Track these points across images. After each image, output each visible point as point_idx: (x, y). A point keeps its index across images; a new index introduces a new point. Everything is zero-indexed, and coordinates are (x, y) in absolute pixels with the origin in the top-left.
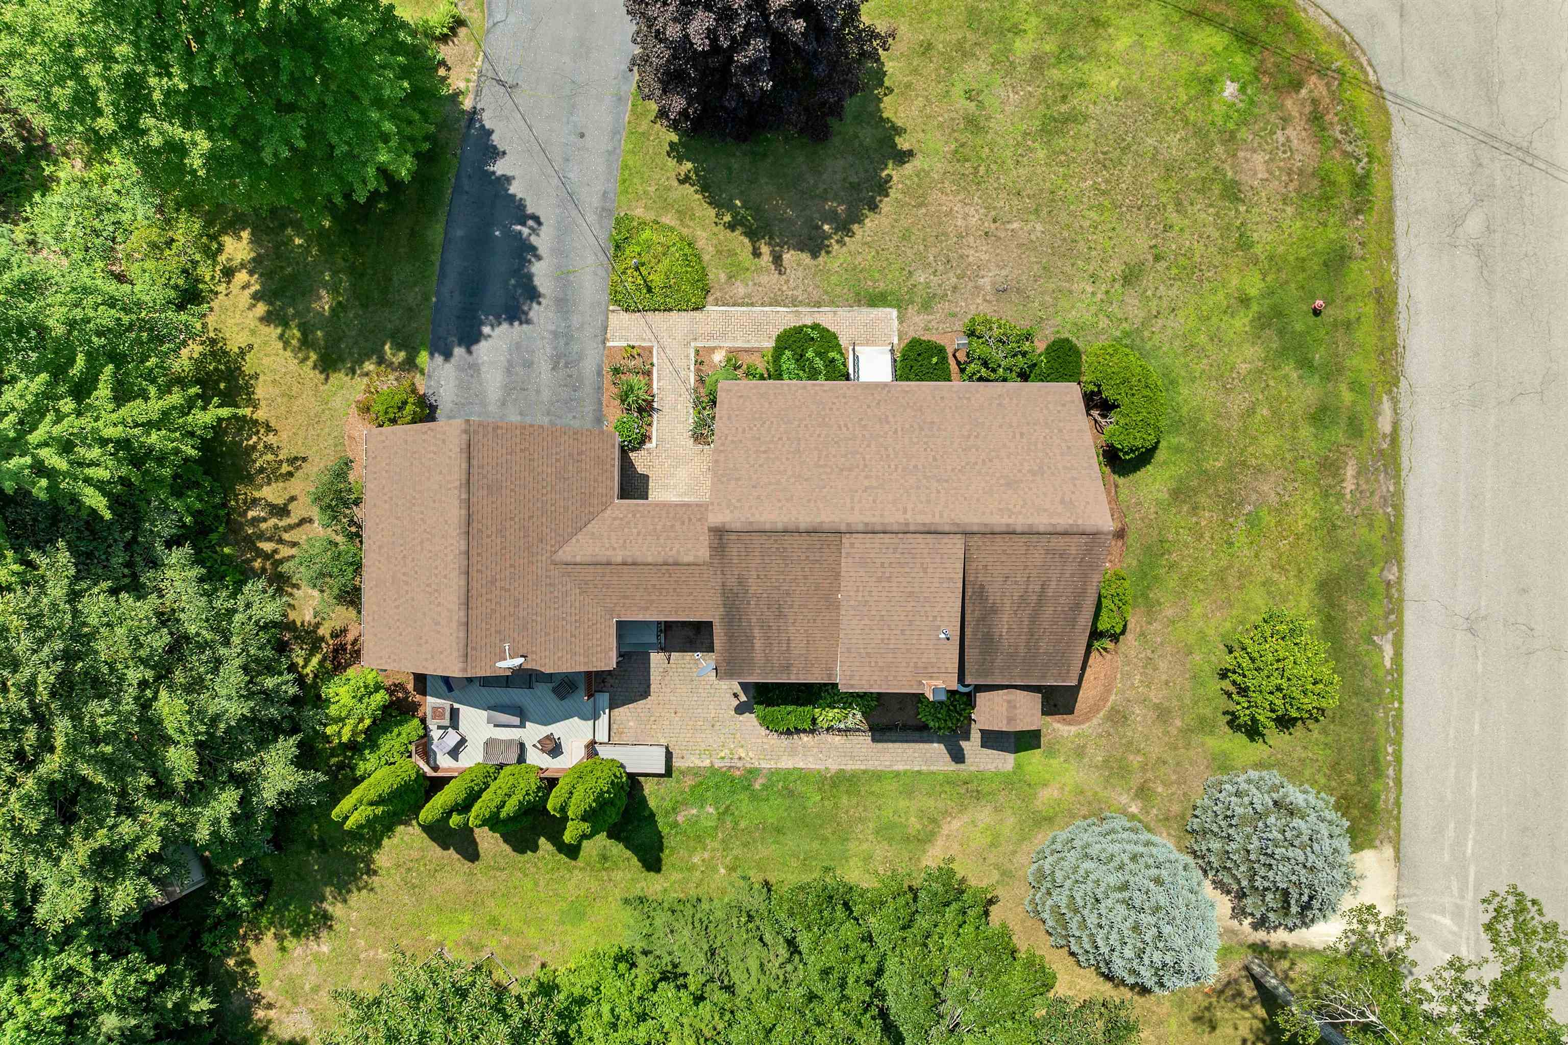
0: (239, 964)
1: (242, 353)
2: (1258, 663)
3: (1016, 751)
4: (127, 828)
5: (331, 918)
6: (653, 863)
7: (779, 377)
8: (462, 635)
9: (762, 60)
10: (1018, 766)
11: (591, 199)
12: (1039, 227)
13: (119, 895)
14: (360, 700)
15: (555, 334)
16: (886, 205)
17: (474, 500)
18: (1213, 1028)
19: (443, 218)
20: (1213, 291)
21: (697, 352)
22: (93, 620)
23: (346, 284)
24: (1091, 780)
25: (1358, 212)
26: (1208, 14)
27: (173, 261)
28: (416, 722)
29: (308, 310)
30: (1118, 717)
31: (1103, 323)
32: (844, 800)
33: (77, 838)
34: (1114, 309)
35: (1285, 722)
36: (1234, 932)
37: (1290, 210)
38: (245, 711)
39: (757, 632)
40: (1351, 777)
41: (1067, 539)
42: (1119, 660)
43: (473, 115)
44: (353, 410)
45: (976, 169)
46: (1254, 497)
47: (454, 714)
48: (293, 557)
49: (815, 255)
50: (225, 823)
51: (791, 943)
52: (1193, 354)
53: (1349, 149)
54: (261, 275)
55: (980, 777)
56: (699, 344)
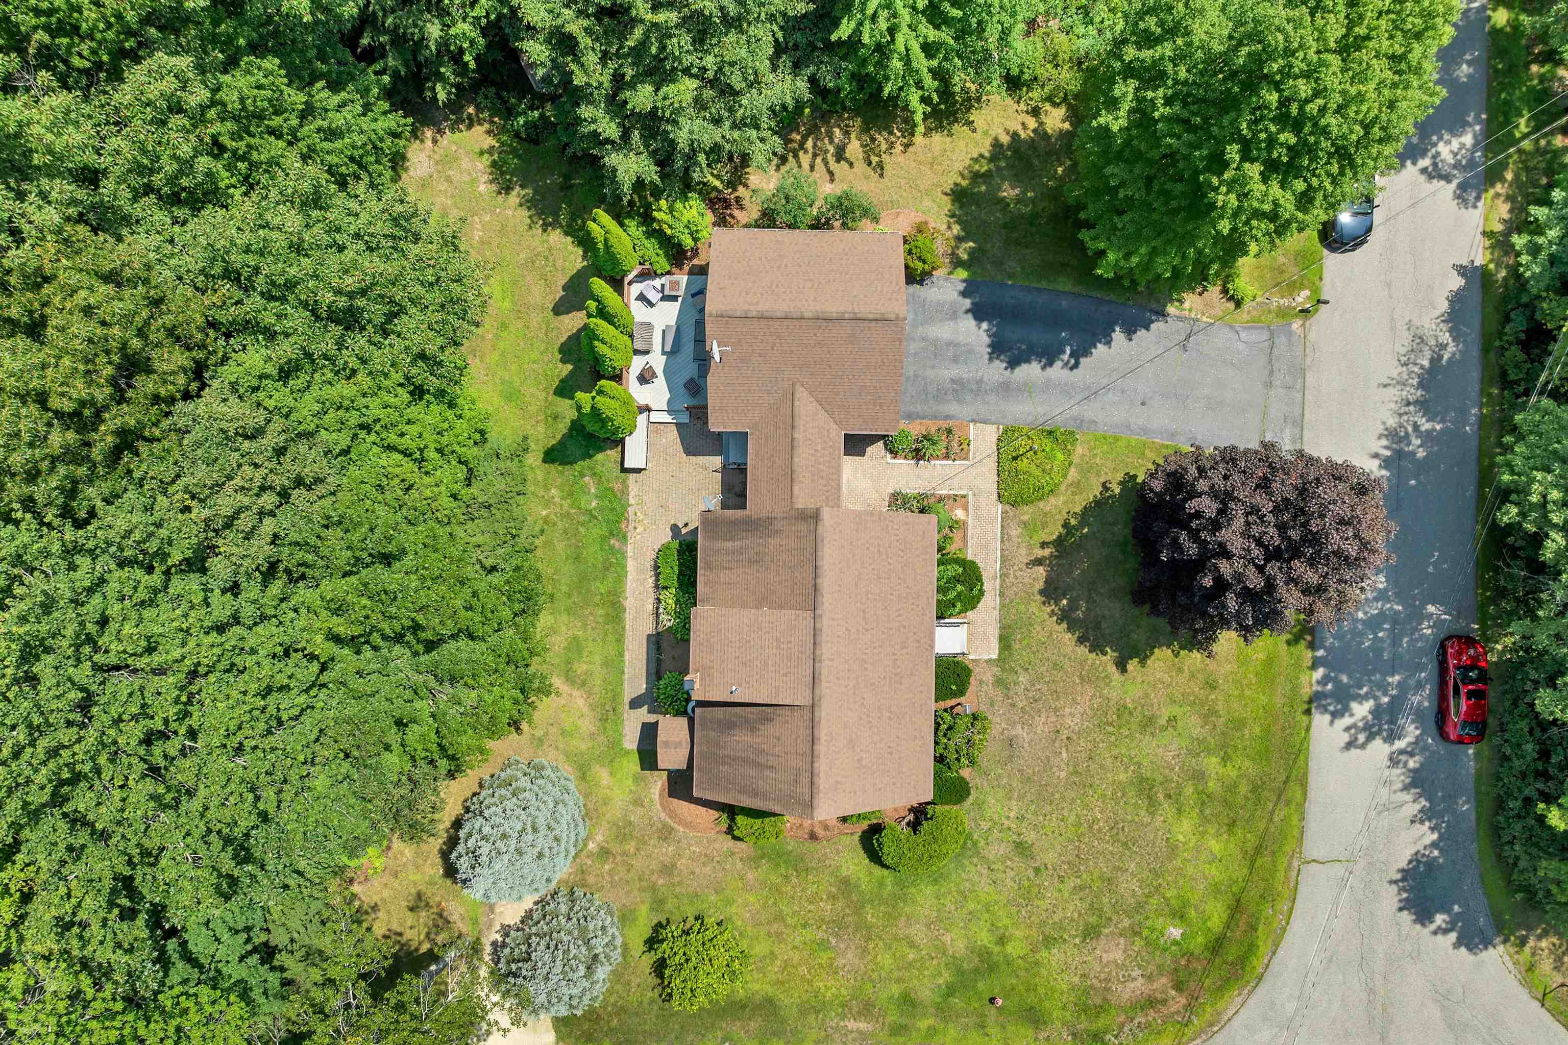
0: (469, 116)
1: (970, 123)
2: (708, 945)
3: (640, 751)
4: (591, 59)
5: (507, 193)
6: (552, 456)
7: (940, 563)
8: (738, 313)
9: (1182, 553)
10: (627, 752)
11: (1090, 411)
12: (1063, 774)
13: (538, 47)
14: (687, 227)
15: (980, 381)
16: (1083, 651)
17: (844, 323)
18: (411, 909)
19: (1077, 289)
20: (1010, 916)
21: (964, 496)
22: (752, 31)
23: (1023, 210)
24: (615, 811)
25: (1074, 1035)
26: (1237, 916)
27: (1045, 71)
28: (668, 268)
29: (1003, 179)
30: (666, 834)
31: (985, 825)
32: (601, 612)
33: (586, 23)
34: (996, 834)
35: (660, 967)
36: (490, 926)
37: (1076, 979)
38: (681, 145)
39: (738, 543)
40: (615, 1022)
41: (808, 785)
42: (712, 834)
43: (1162, 314)
44: (921, 218)
45: (1111, 724)
46: (842, 946)
47: (674, 298)
48: (800, 166)
49: (1042, 592)
50: (593, 127)
51: (493, 569)
52: (960, 898)
53: (1126, 1029)
54: (1032, 139)
55: (619, 722)
56: (970, 498)
